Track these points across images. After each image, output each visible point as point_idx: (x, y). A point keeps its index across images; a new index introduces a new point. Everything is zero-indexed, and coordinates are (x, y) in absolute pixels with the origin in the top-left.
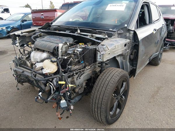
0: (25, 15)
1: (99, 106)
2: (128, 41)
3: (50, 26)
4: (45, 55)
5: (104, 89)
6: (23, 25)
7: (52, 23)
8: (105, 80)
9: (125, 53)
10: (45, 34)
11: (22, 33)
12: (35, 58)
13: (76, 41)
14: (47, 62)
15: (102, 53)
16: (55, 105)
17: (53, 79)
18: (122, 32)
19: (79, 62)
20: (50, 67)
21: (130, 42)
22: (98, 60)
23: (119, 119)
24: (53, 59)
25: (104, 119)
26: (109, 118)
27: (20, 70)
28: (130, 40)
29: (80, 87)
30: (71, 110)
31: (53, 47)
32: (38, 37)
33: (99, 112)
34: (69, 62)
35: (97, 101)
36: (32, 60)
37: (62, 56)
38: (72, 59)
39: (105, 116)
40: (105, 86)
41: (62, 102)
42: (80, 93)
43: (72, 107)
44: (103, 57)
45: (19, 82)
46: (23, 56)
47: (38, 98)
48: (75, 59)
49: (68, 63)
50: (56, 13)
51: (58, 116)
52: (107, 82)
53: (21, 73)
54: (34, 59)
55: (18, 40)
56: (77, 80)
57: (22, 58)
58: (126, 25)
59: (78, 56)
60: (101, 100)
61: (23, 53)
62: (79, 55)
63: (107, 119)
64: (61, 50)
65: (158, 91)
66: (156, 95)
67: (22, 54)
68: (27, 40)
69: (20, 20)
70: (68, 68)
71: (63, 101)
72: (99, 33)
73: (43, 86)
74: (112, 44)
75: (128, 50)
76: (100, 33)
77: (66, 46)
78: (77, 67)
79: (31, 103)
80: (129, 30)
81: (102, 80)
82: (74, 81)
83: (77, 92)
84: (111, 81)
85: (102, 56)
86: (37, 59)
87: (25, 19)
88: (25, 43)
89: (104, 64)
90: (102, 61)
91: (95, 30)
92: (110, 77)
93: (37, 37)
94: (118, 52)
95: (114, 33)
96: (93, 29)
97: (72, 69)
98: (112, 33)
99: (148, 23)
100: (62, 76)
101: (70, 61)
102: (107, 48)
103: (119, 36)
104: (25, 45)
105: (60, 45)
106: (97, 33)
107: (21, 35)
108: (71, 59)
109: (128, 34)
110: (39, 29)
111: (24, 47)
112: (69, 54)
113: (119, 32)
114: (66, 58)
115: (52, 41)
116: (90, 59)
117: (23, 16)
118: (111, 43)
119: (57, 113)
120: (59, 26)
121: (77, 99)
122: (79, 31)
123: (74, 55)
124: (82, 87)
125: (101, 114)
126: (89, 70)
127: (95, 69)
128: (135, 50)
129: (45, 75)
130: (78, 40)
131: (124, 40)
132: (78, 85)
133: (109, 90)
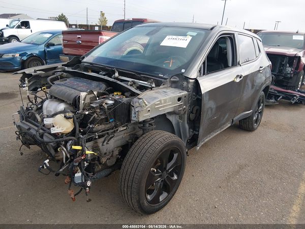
0: (52, 36)
1: (130, 184)
2: (185, 93)
3: (80, 62)
4: (62, 106)
5: (138, 160)
6: (48, 51)
7: (84, 58)
8: (142, 147)
9: (179, 111)
10: (69, 75)
11: (35, 71)
12: (48, 109)
13: (109, 88)
14: (60, 117)
15: (137, 110)
16: (67, 180)
17: (66, 142)
18: (177, 79)
19: (107, 120)
20: (62, 125)
21: (189, 94)
22: (133, 118)
23: (166, 208)
24: (67, 114)
25: (136, 204)
26: (143, 203)
27: (26, 126)
28: (188, 91)
29: (109, 157)
30: (88, 187)
31: (74, 96)
32: (59, 79)
33: (129, 193)
34: (91, 119)
35: (127, 177)
36: (45, 112)
37: (84, 110)
38: (97, 116)
39: (138, 199)
40: (140, 156)
41: (76, 175)
42: (109, 164)
43: (89, 184)
44: (138, 115)
45: (24, 143)
46: (32, 106)
47: (43, 167)
48: (101, 115)
49: (90, 121)
50: (100, 37)
51: (70, 195)
52: (143, 151)
53: (26, 131)
54: (47, 112)
55: (27, 82)
56: (103, 145)
57: (31, 108)
58: (183, 71)
59: (105, 112)
60: (132, 175)
61: (34, 102)
62: (107, 110)
63: (140, 204)
64: (83, 102)
65: (238, 172)
66: (233, 178)
67: (32, 103)
68: (43, 82)
69: (43, 43)
70: (89, 127)
71: (78, 175)
72: (144, 79)
73: (52, 152)
74: (155, 98)
75: (185, 107)
76: (146, 79)
77: (92, 95)
78: (102, 127)
79: (39, 177)
80: (187, 79)
81: (138, 147)
82: (98, 146)
83: (103, 163)
84: (149, 149)
85: (137, 113)
86: (51, 111)
87: (52, 41)
88: (40, 86)
89: (148, 125)
90: (137, 120)
91: (140, 74)
92: (149, 145)
93: (56, 79)
94: (165, 109)
95: (165, 81)
96: (136, 73)
97: (94, 129)
98: (163, 80)
99: (230, 65)
100: (79, 138)
101: (92, 117)
102: (144, 103)
103: (173, 85)
104: (39, 89)
105: (83, 94)
106: (142, 79)
107: (33, 74)
108: (95, 115)
109: (185, 83)
110: (63, 65)
111: (36, 93)
112: (93, 108)
113: (172, 79)
114: (87, 113)
115: (75, 87)
116: (123, 117)
117: (50, 37)
118: (156, 95)
119: (69, 192)
120: (91, 64)
121: (103, 173)
122: (117, 74)
123: (100, 109)
124: (112, 156)
125: (132, 196)
126: (124, 132)
127: (135, 131)
128: (197, 107)
129: (55, 135)
130: (113, 87)
131: (179, 92)
132: (105, 154)
133: (144, 162)
